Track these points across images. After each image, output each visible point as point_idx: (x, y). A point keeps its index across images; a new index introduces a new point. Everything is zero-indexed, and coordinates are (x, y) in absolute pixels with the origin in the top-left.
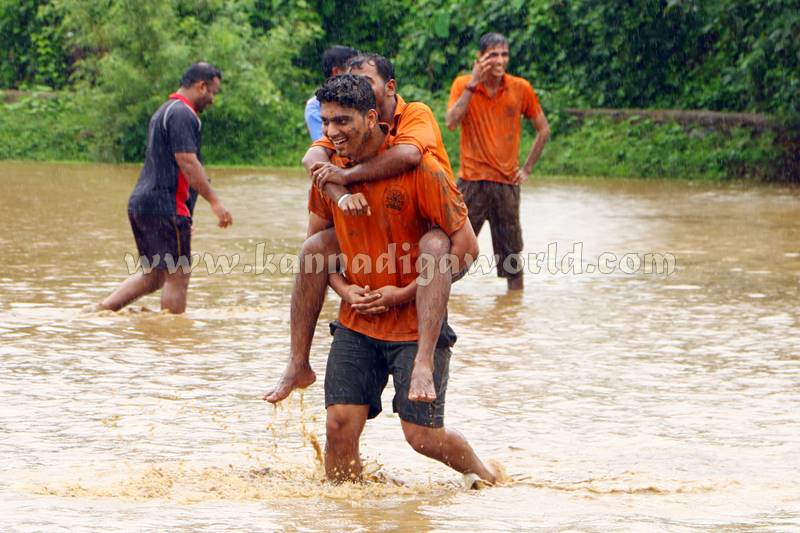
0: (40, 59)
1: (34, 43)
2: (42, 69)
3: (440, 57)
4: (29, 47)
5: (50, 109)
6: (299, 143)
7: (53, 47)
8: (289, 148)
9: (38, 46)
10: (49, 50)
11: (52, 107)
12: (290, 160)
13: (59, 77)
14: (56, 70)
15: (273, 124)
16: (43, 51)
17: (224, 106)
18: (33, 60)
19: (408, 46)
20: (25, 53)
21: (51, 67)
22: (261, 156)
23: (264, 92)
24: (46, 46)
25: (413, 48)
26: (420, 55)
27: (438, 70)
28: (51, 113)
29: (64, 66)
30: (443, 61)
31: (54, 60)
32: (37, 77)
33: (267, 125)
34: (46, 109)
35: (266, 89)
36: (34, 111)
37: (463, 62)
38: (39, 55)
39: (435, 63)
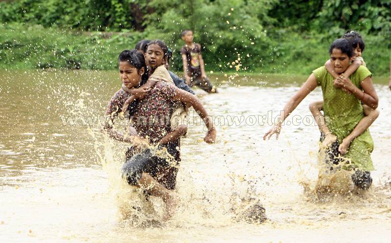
0: (117, 14)
1: (114, 5)
2: (118, 20)
3: (349, 11)
4: (110, 7)
5: (130, 42)
6: (275, 60)
7: (124, 7)
8: (270, 63)
9: (115, 8)
10: (122, 9)
11: (131, 41)
12: (271, 69)
13: (127, 24)
14: (126, 20)
15: (259, 49)
16: (119, 10)
17: (234, 39)
18: (113, 15)
19: (329, 5)
20: (108, 11)
21: (123, 19)
22: (254, 68)
23: (258, 31)
24: (120, 7)
25: (332, 6)
26: (336, 9)
27: (348, 18)
28: (130, 44)
29: (130, 18)
30: (350, 13)
31: (125, 15)
32: (116, 24)
33: (256, 50)
34: (127, 42)
35: (259, 29)
36: (121, 43)
37: (362, 13)
38: (117, 12)
39: (346, 14)
